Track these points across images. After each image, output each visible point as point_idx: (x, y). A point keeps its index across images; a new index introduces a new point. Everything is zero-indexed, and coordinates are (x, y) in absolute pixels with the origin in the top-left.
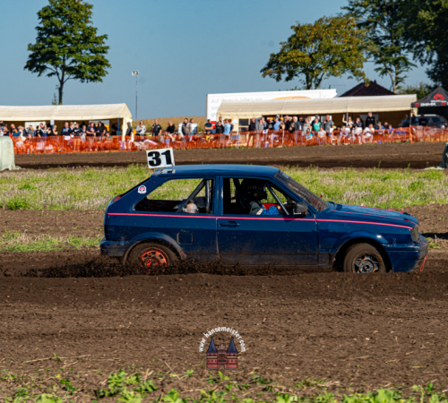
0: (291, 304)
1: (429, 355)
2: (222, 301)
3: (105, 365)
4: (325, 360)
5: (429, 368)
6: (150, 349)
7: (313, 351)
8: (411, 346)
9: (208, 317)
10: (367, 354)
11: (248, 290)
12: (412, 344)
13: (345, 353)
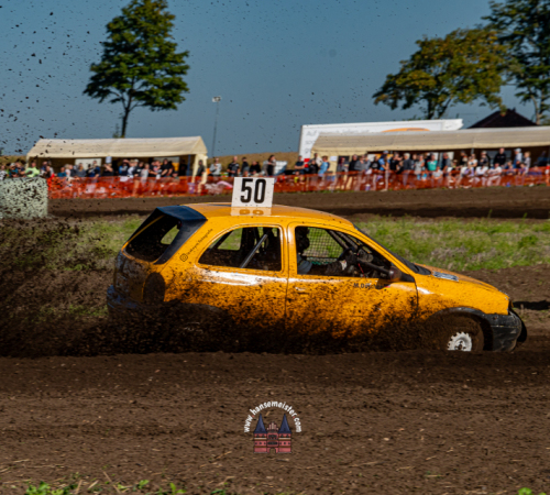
0: (309, 394)
1: (456, 460)
2: (227, 389)
3: (42, 473)
4: (323, 467)
5: (448, 477)
6: (107, 452)
7: (312, 455)
8: (435, 449)
9: (199, 410)
10: (378, 458)
11: (264, 376)
12: (440, 446)
13: (351, 457)
